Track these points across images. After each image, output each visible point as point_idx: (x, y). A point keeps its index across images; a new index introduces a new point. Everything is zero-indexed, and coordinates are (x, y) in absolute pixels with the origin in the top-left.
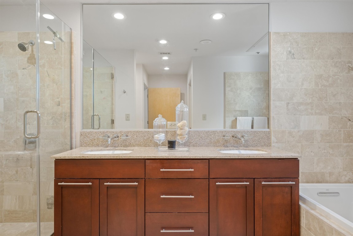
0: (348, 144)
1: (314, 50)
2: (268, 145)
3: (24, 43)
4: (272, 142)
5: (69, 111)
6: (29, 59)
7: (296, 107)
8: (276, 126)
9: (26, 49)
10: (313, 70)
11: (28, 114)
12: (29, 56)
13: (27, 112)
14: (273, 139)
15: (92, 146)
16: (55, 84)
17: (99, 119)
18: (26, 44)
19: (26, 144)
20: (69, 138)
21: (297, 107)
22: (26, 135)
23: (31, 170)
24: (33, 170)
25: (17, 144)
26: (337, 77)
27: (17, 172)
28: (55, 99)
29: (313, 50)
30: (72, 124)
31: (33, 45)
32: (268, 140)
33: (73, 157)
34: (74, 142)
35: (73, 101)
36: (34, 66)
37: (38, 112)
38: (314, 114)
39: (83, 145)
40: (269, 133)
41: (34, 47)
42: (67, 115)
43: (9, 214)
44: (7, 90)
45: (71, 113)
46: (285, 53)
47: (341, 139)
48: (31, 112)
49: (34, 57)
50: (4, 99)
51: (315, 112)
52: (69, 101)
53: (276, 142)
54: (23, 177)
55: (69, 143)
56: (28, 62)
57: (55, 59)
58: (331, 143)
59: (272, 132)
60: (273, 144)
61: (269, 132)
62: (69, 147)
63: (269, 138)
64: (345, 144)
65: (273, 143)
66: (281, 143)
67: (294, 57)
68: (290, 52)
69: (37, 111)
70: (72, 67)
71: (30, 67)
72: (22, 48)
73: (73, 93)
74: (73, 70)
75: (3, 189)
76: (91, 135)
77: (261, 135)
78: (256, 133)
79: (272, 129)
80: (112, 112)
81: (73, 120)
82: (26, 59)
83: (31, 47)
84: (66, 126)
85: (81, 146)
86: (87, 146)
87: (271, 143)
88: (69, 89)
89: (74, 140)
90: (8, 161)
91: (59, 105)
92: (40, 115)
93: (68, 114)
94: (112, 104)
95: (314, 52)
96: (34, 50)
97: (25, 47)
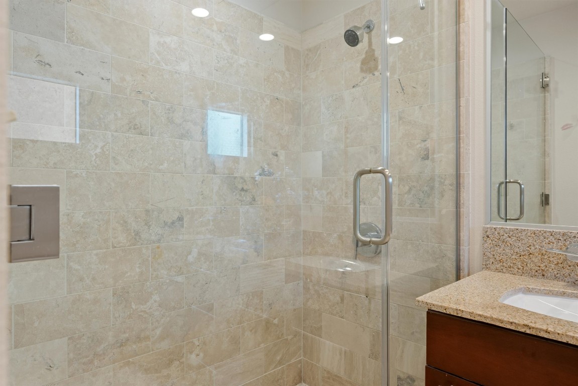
3: (355, 27)
5: (452, 171)
6: (364, 62)
9: (358, 39)
11: (363, 176)
12: (364, 56)
13: (362, 173)
15: (523, 272)
16: (417, 108)
17: (522, 192)
18: (359, 28)
19: (357, 246)
20: (451, 241)
22: (359, 235)
23: (367, 302)
24: (370, 302)
25: (343, 242)
27: (342, 299)
28: (417, 144)
30: (460, 205)
31: (371, 31)
33: (486, 317)
34: (466, 255)
35: (462, 145)
36: (374, 75)
37: (387, 172)
39: (493, 267)
41: (373, 33)
42: (447, 182)
43: (329, 378)
44: (327, 135)
45: (458, 176)
48: (370, 172)
49: (373, 55)
50: (323, 152)
52: (452, 145)
54: (352, 312)
55: (452, 255)
56: (362, 70)
57: (416, 48)
62: (450, 266)
69: (384, 170)
70: (461, 54)
71: (366, 80)
72: (352, 38)
73: (463, 123)
74: (464, 62)
75: (321, 326)
76: (519, 239)
80: (544, 174)
81: (463, 195)
82: (359, 65)
83: (368, 35)
84: (444, 212)
85: (486, 267)
86: (504, 270)
88: (452, 114)
89: (464, 248)
90: (328, 273)
91: (426, 157)
92: (391, 180)
93: (450, 181)
94: (544, 154)
96: (374, 40)
97: (357, 35)
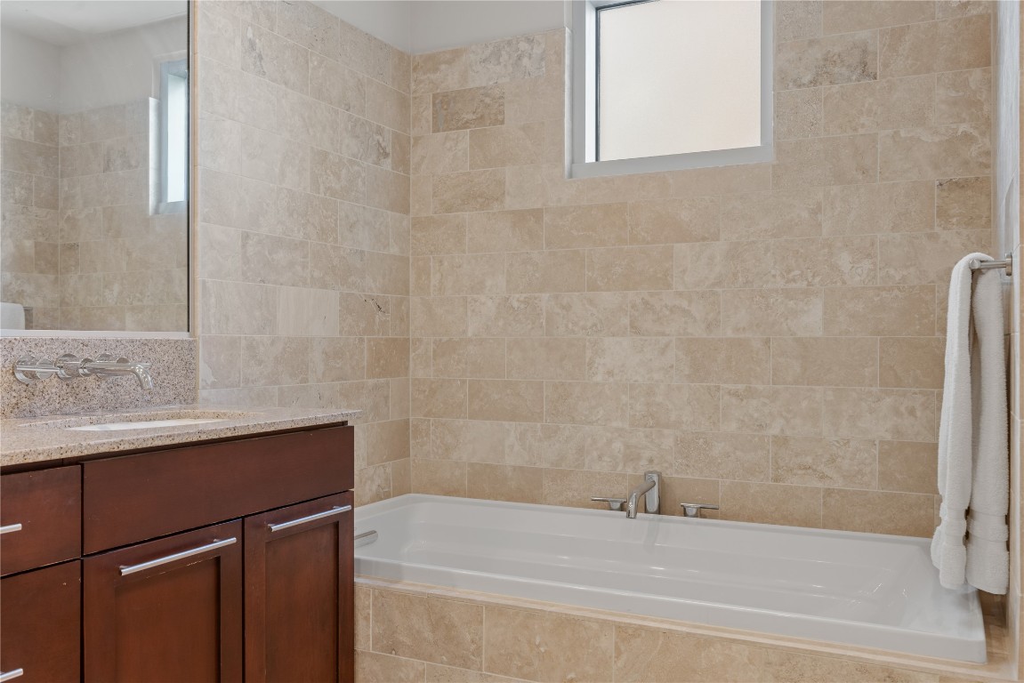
0: (376, 380)
1: (311, 65)
2: (188, 397)
4: (201, 383)
7: (267, 253)
8: (213, 322)
10: (308, 130)
14: (204, 372)
21: (270, 254)
26: (356, 168)
29: (307, 63)
32: (186, 377)
38: (309, 281)
40: (191, 347)
46: (238, 43)
47: (364, 367)
51: (312, 276)
53: (214, 385)
58: (346, 380)
59: (201, 345)
60: (203, 394)
61: (190, 342)
63: (190, 369)
64: (371, 382)
65: (204, 388)
66: (227, 387)
67: (262, 67)
68: (252, 45)
77: (166, 358)
78: (147, 349)
79: (199, 331)
87: (195, 389)
95: (310, 71)
